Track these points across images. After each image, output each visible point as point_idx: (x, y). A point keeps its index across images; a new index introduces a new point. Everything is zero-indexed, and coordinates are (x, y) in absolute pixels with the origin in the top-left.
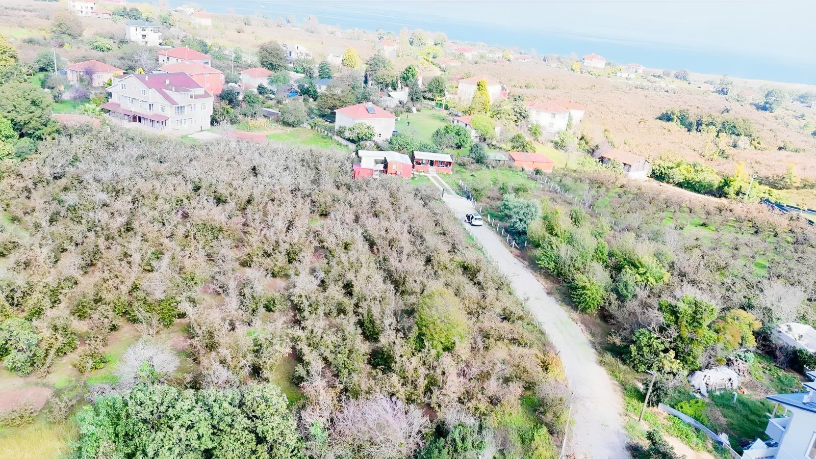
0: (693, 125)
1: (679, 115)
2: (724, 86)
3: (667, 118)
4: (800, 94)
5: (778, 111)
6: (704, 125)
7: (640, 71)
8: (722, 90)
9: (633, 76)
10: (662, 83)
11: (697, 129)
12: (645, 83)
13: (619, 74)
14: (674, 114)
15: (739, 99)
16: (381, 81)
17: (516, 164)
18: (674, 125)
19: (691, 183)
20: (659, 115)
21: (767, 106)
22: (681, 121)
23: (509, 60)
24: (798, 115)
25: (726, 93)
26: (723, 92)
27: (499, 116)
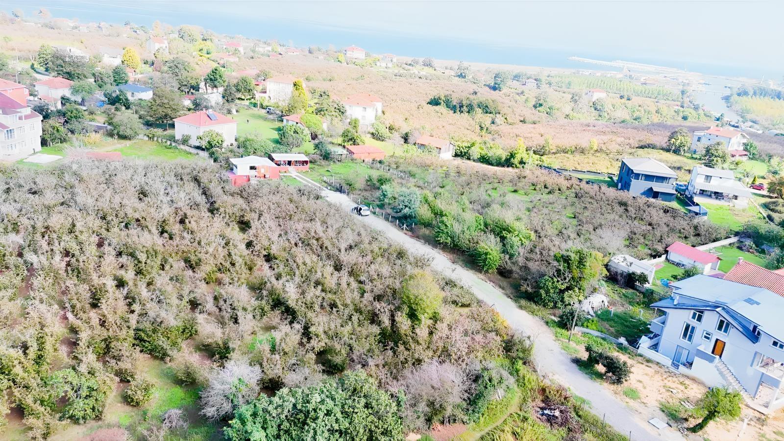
0: (457, 108)
1: (444, 100)
2: (462, 71)
3: (435, 102)
4: (514, 74)
5: (505, 90)
6: (465, 107)
7: (395, 60)
8: (461, 74)
9: (390, 65)
10: (415, 70)
11: (460, 111)
12: (402, 71)
13: (378, 64)
14: (441, 99)
15: (475, 81)
16: (185, 83)
17: (354, 156)
18: (442, 108)
19: (485, 158)
20: (429, 100)
21: (497, 86)
22: (447, 104)
23: (280, 54)
24: (520, 92)
25: (464, 77)
26: (461, 76)
27: (322, 113)
